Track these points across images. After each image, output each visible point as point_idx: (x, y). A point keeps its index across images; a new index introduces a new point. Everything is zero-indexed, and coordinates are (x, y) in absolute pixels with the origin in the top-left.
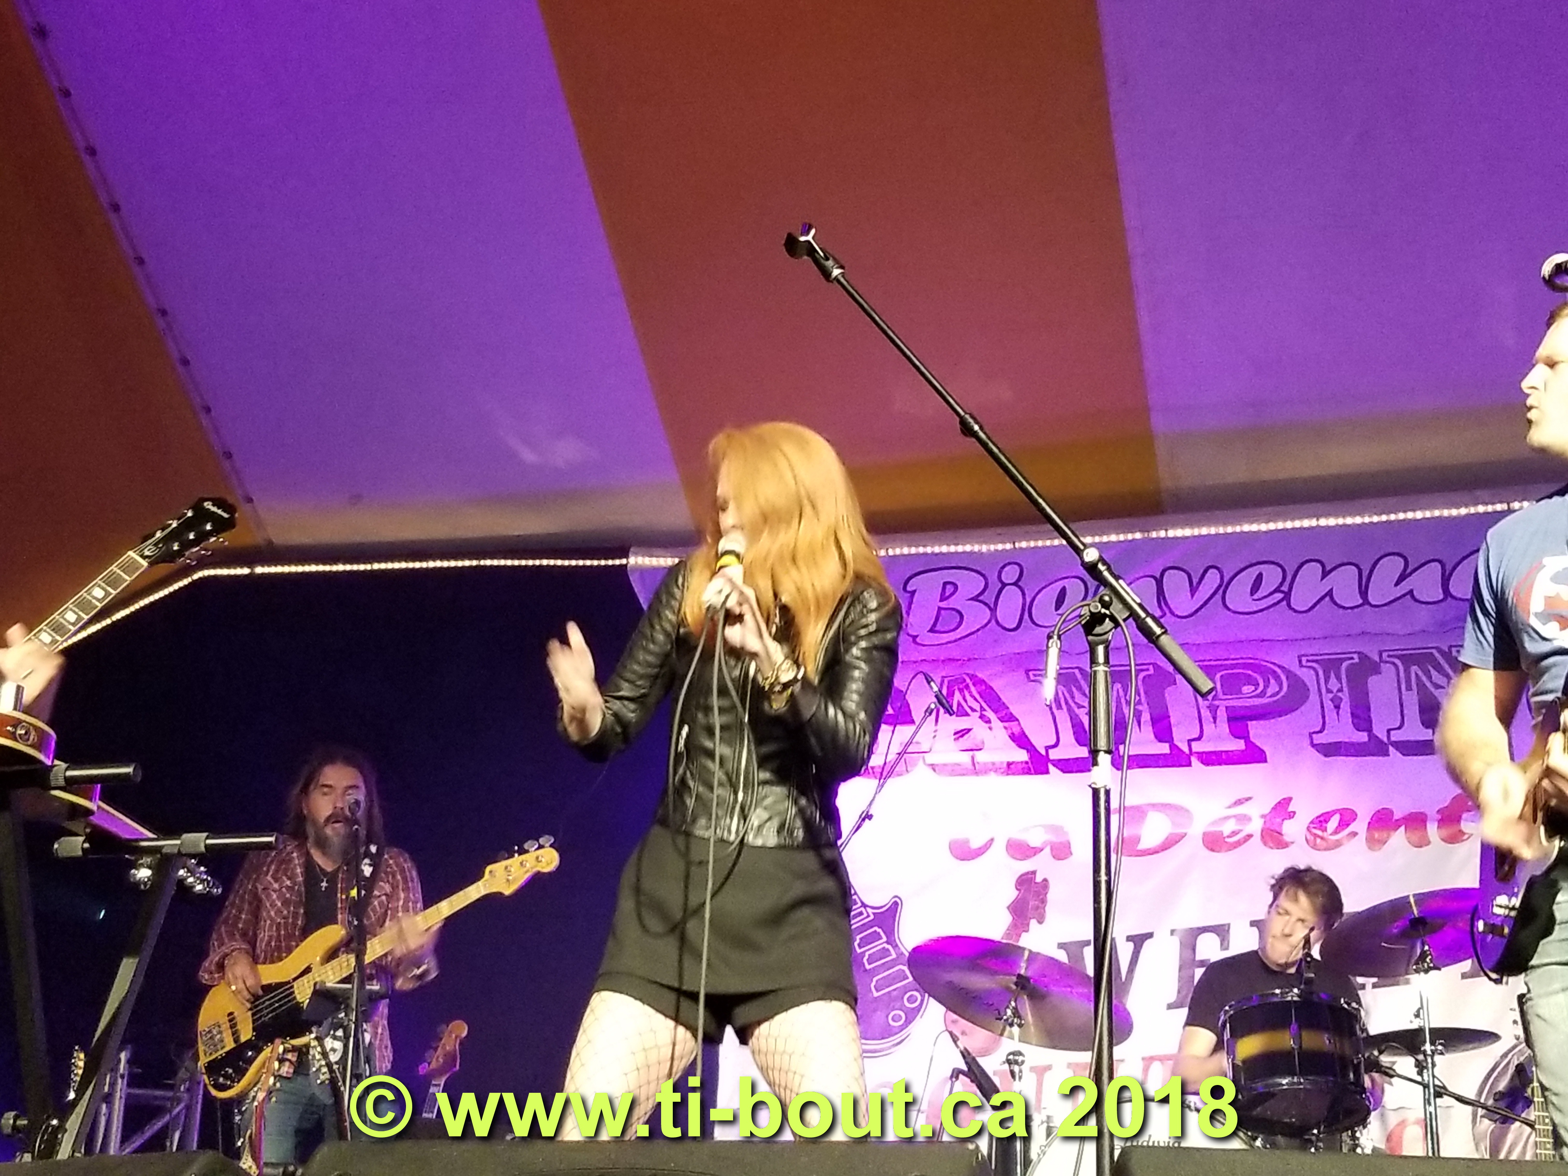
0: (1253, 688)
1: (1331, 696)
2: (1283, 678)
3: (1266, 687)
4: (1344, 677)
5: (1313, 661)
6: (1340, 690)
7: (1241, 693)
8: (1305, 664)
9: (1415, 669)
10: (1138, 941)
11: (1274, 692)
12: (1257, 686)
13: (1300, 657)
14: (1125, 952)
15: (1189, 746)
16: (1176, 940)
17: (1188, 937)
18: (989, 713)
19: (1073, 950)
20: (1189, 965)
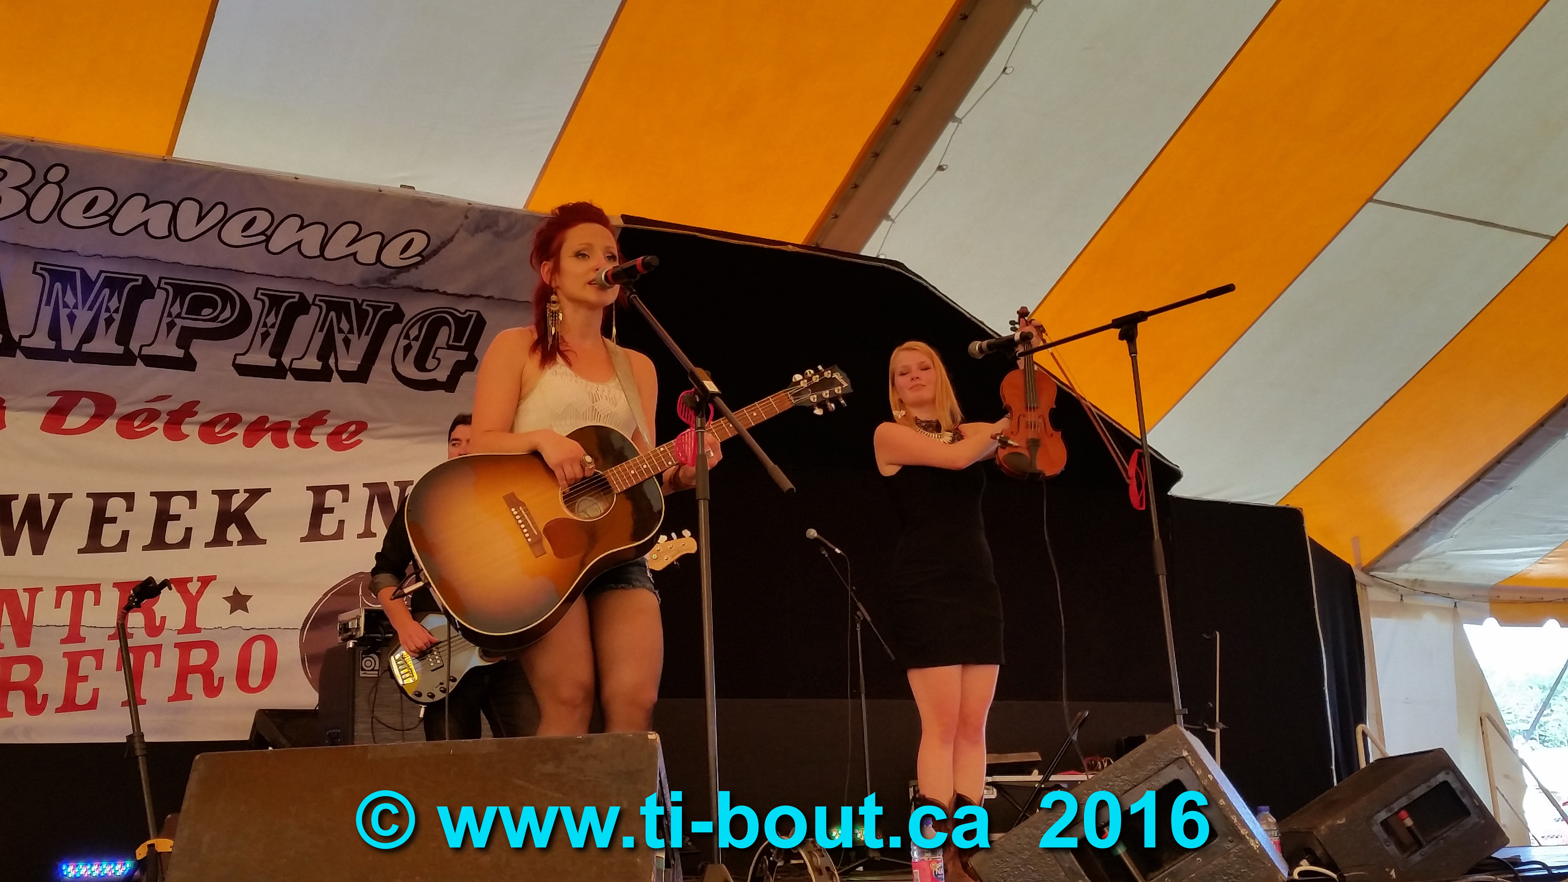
0: (211, 310)
2: (238, 306)
3: (221, 312)
4: (280, 313)
5: (266, 295)
7: (200, 315)
8: (259, 296)
9: (333, 314)
10: (59, 499)
11: (225, 318)
12: (214, 311)
13: (258, 290)
14: (47, 506)
15: (141, 349)
16: (91, 501)
17: (101, 500)
19: (5, 502)
20: (100, 519)
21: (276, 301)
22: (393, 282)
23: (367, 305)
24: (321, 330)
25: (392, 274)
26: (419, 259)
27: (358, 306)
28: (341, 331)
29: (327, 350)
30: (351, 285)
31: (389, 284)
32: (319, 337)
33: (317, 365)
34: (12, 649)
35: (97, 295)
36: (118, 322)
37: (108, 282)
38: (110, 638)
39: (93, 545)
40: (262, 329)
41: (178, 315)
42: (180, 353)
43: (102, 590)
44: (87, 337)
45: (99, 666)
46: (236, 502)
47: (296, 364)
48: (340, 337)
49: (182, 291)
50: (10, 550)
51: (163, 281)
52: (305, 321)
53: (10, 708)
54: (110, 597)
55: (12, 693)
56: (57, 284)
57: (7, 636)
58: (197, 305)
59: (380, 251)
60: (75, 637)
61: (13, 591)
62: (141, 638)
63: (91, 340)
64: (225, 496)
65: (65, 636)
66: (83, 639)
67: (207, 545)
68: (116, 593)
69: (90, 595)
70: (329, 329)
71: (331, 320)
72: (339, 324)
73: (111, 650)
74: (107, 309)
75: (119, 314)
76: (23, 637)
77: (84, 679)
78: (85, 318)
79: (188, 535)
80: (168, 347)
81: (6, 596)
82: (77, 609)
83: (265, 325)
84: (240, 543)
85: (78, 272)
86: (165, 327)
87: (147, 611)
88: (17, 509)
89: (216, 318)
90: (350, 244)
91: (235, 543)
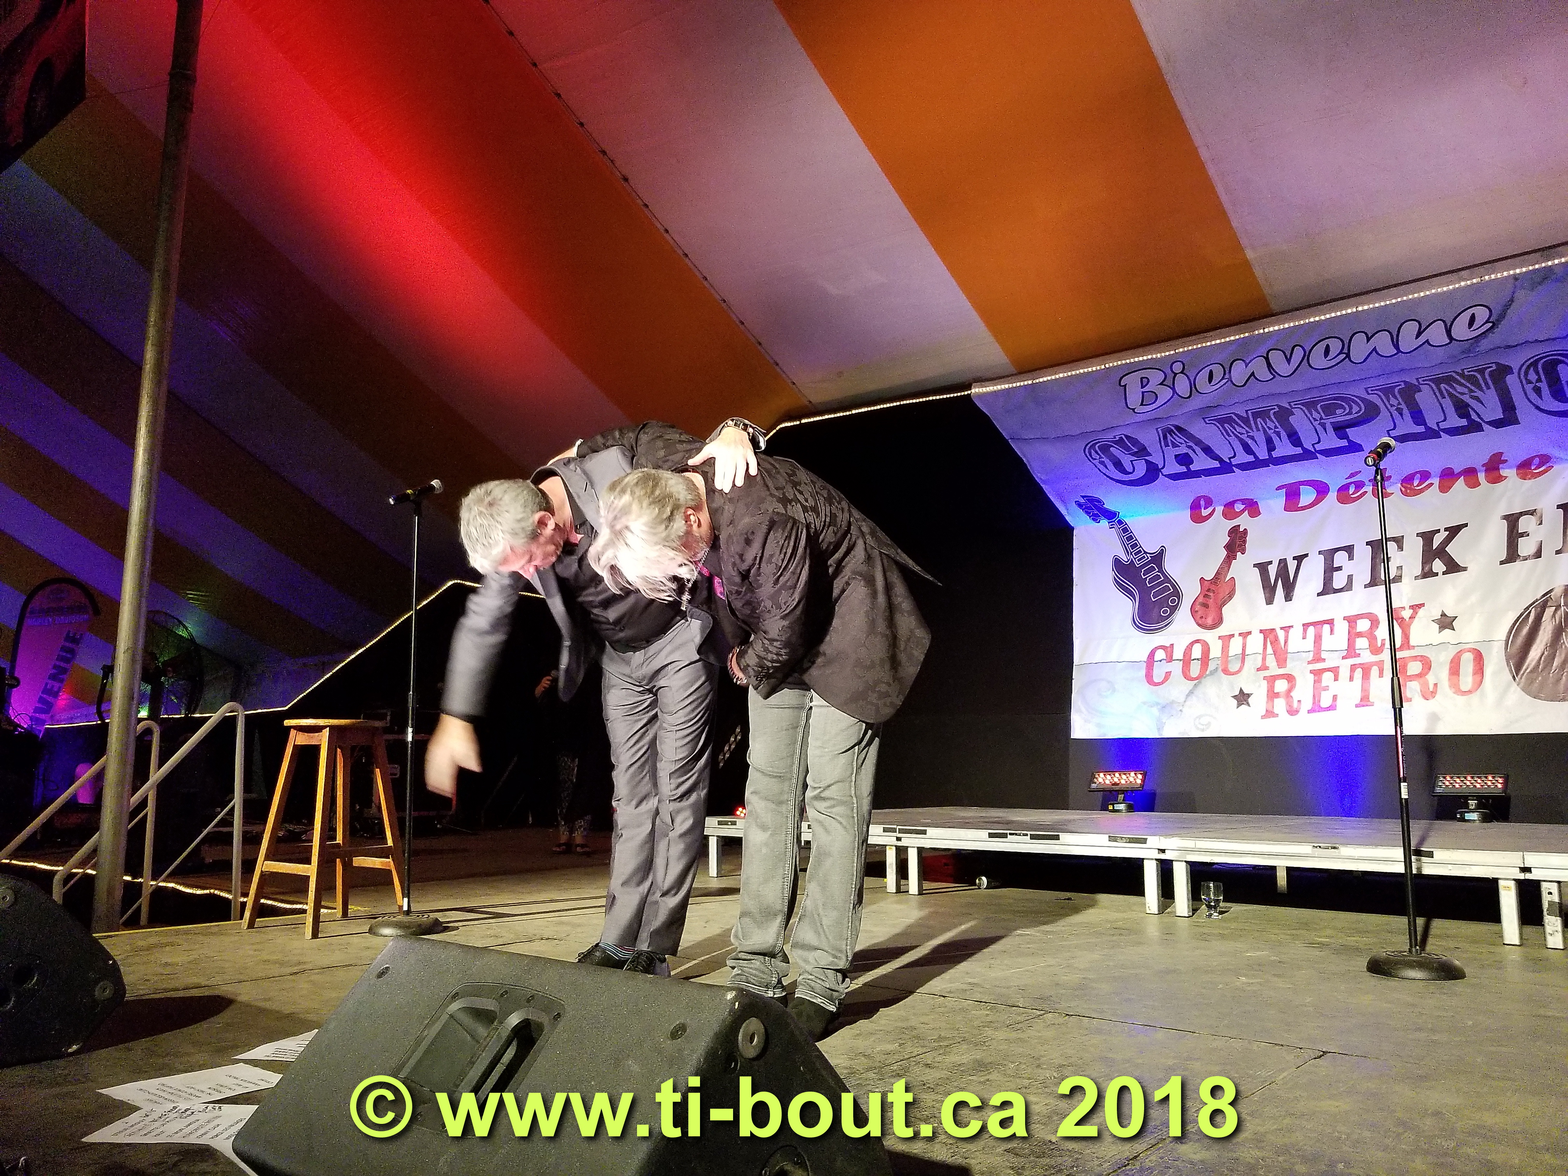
0: (1342, 410)
1: (1394, 408)
2: (1360, 403)
3: (1351, 408)
4: (1398, 396)
5: (1376, 390)
6: (1399, 404)
7: (1336, 414)
8: (1370, 392)
9: (1443, 386)
10: (1300, 559)
11: (1357, 411)
12: (1345, 409)
13: (1366, 389)
14: (1292, 566)
15: (1314, 447)
16: (1322, 557)
17: (1329, 555)
18: (1191, 444)
19: (1263, 567)
20: (1330, 569)
21: (1387, 391)
22: (1477, 349)
23: (1469, 372)
24: (1443, 397)
25: (1471, 344)
26: (1490, 325)
27: (1462, 375)
28: (1463, 393)
29: (1462, 409)
30: (1441, 363)
31: (1476, 352)
32: (1448, 403)
33: (1464, 422)
34: (1274, 670)
35: (1256, 423)
36: (1283, 434)
37: (1256, 415)
38: (1343, 658)
39: (1327, 589)
40: (1393, 409)
41: (1321, 419)
42: (1344, 443)
43: (1335, 623)
44: (1271, 447)
45: (1336, 679)
46: (1437, 540)
47: (1443, 425)
48: (1466, 398)
49: (1310, 405)
50: (1270, 601)
51: (1292, 404)
52: (1425, 398)
53: (1276, 711)
54: (1342, 628)
55: (1276, 701)
56: (1226, 425)
57: (1271, 661)
58: (1329, 410)
59: (1448, 332)
60: (1318, 659)
61: (1273, 630)
62: (1366, 657)
63: (1274, 449)
64: (1427, 537)
65: (1310, 659)
66: (1324, 660)
67: (1416, 578)
68: (1346, 624)
69: (1327, 628)
70: (1451, 395)
71: (1446, 390)
72: (1456, 391)
73: (1345, 666)
74: (1270, 429)
75: (1280, 429)
76: (1281, 661)
77: (1326, 688)
78: (1260, 438)
79: (1400, 572)
80: (1331, 441)
81: (1268, 634)
82: (1318, 639)
83: (1392, 406)
84: (1444, 573)
85: (1233, 415)
86: (1319, 428)
87: (1370, 635)
88: (1273, 570)
89: (1350, 413)
90: (1417, 337)
91: (1440, 574)
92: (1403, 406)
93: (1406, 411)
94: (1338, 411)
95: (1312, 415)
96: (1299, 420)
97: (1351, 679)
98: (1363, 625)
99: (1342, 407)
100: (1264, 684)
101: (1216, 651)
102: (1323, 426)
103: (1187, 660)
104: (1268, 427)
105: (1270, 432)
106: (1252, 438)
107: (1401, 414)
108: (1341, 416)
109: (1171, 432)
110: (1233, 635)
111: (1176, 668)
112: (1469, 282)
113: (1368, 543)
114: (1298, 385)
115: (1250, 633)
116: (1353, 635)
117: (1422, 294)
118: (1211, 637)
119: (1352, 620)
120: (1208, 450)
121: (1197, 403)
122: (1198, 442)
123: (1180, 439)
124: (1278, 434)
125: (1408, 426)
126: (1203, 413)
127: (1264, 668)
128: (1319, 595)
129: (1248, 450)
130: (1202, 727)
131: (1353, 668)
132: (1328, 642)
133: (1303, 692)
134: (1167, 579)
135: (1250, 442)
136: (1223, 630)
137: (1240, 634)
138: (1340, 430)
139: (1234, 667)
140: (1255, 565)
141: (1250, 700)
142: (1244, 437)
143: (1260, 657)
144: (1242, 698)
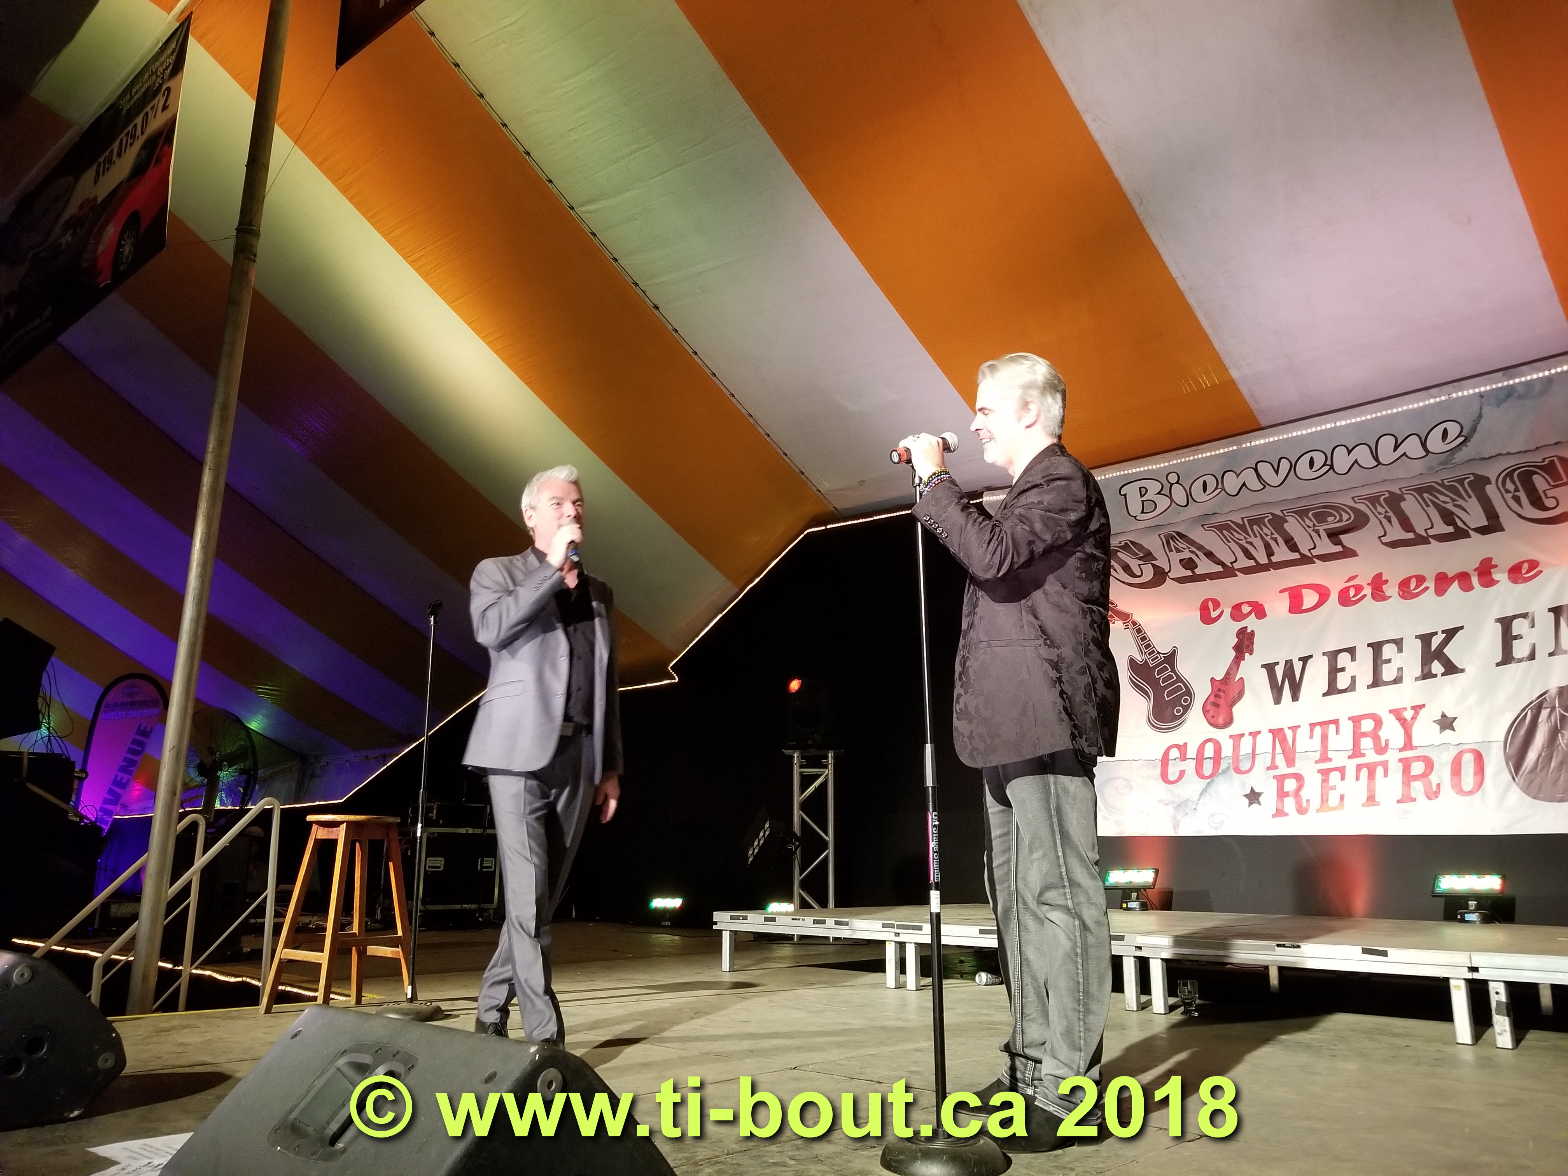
0: (1333, 518)
1: (1383, 516)
2: (1349, 511)
3: (1341, 516)
4: (1384, 505)
5: (1362, 499)
6: (1386, 512)
7: (1328, 522)
8: (1357, 501)
9: (1425, 495)
10: (1305, 660)
11: (1347, 519)
12: (1336, 518)
13: (1353, 498)
14: (1298, 666)
15: (1310, 552)
16: (1326, 658)
17: (1333, 656)
18: (1193, 549)
19: (1270, 668)
20: (1334, 671)
21: (1374, 500)
22: (1454, 461)
23: (1449, 482)
24: (1428, 506)
25: (1448, 457)
26: (1461, 439)
27: (1442, 485)
28: (1446, 503)
29: (1448, 517)
30: (1421, 474)
31: (1453, 464)
32: (1433, 512)
33: (1451, 529)
34: (1283, 768)
35: (1252, 530)
36: (1280, 540)
37: (1252, 522)
38: (1349, 757)
39: (1332, 689)
40: (1381, 517)
41: (1314, 525)
42: (1339, 548)
43: (1341, 723)
44: (1270, 553)
45: (1343, 778)
46: (1435, 642)
47: (1431, 532)
48: (1450, 506)
49: (1302, 513)
50: (1277, 700)
51: (1285, 512)
52: (1410, 506)
53: (1286, 810)
54: (1347, 728)
55: (1286, 800)
56: (1224, 532)
57: (1280, 760)
58: (1321, 517)
59: (1424, 444)
60: (1325, 758)
61: (1281, 730)
62: (1371, 757)
63: (1273, 555)
64: (1426, 639)
65: (1318, 758)
66: (1331, 760)
67: (1417, 679)
68: (1351, 724)
69: (1332, 727)
70: (1436, 505)
71: (1430, 499)
72: (1438, 498)
73: (1351, 766)
74: (1267, 535)
75: (1276, 535)
76: (1290, 761)
77: (1333, 788)
78: (1258, 543)
79: (1400, 673)
80: (1326, 546)
81: (1278, 734)
82: (1324, 738)
83: (1380, 514)
84: (1443, 675)
85: (1229, 522)
86: (1314, 534)
87: (1374, 735)
88: (1279, 671)
89: (1341, 520)
90: (1395, 449)
91: (1439, 675)
92: (1391, 514)
93: (1394, 519)
94: (1330, 519)
95: (1305, 522)
96: (1292, 526)
97: (1357, 778)
98: (1367, 725)
99: (1332, 515)
100: (1274, 783)
101: (1227, 750)
102: (1317, 532)
103: (1200, 759)
104: (1265, 534)
105: (1268, 538)
106: (1251, 543)
107: (1390, 521)
108: (1332, 523)
109: (1173, 538)
110: (1243, 735)
111: (1190, 766)
112: (1438, 400)
113: (1369, 645)
114: (1289, 492)
115: (1259, 732)
116: (1358, 736)
117: (1395, 411)
118: (1223, 736)
119: (1356, 720)
120: (1209, 555)
121: (1194, 511)
122: (1200, 548)
123: (1181, 544)
124: (1275, 540)
125: (1397, 533)
126: (1203, 520)
127: (1273, 767)
128: (1324, 695)
129: (1249, 556)
130: (1215, 826)
131: (1359, 768)
132: (1334, 741)
133: (1312, 790)
134: (1179, 679)
135: (1249, 547)
136: (1233, 730)
137: (1250, 734)
138: (1334, 536)
139: (1245, 765)
140: (1263, 666)
141: (1261, 799)
142: (1243, 543)
143: (1269, 756)
144: (1253, 797)
